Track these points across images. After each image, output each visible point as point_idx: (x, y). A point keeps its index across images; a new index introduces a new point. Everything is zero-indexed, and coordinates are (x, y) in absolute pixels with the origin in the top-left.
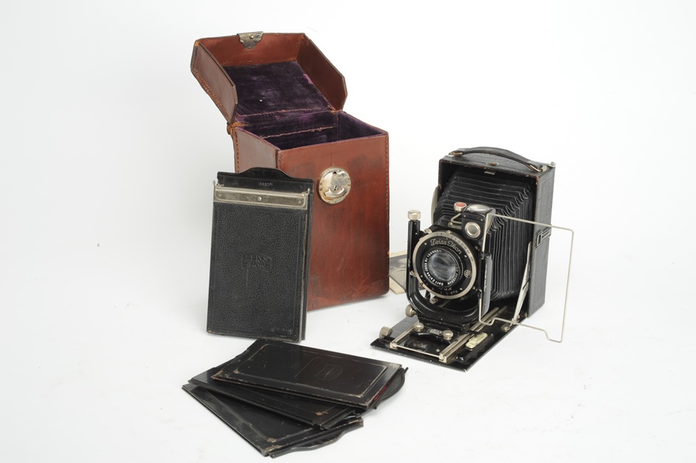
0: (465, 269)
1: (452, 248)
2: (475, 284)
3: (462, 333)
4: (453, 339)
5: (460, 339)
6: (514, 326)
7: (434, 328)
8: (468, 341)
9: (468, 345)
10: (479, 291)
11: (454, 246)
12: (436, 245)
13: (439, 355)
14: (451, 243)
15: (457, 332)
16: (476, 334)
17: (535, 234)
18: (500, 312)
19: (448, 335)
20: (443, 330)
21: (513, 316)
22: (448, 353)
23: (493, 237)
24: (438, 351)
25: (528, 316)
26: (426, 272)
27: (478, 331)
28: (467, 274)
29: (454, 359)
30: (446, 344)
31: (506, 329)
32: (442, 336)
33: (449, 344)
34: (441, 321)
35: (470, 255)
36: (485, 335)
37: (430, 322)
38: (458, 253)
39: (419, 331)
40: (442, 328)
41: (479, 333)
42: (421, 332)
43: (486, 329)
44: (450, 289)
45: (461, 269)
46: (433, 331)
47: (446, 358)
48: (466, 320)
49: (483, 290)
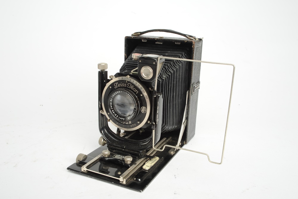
0: (141, 106)
1: (131, 89)
2: (149, 119)
3: (140, 158)
4: (133, 162)
5: (138, 162)
6: (178, 150)
7: (119, 154)
8: (144, 164)
9: (144, 167)
10: (152, 124)
11: (132, 87)
12: (119, 88)
13: (119, 177)
14: (130, 85)
15: (136, 157)
16: (150, 158)
17: (191, 85)
18: (167, 141)
19: (129, 159)
20: (125, 155)
21: (177, 144)
22: (128, 175)
23: (162, 84)
24: (119, 173)
25: (186, 144)
26: (111, 110)
27: (152, 155)
28: (143, 110)
29: (132, 180)
30: (127, 167)
31: (172, 153)
32: (124, 161)
33: (129, 167)
34: (124, 148)
35: (145, 94)
36: (157, 159)
37: (115, 149)
38: (135, 93)
39: (107, 156)
40: (125, 154)
41: (153, 157)
42: (108, 157)
43: (158, 154)
44: (130, 122)
45: (138, 106)
46: (118, 157)
47: (125, 180)
48: (143, 147)
49: (156, 122)
